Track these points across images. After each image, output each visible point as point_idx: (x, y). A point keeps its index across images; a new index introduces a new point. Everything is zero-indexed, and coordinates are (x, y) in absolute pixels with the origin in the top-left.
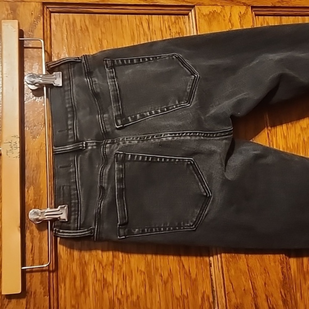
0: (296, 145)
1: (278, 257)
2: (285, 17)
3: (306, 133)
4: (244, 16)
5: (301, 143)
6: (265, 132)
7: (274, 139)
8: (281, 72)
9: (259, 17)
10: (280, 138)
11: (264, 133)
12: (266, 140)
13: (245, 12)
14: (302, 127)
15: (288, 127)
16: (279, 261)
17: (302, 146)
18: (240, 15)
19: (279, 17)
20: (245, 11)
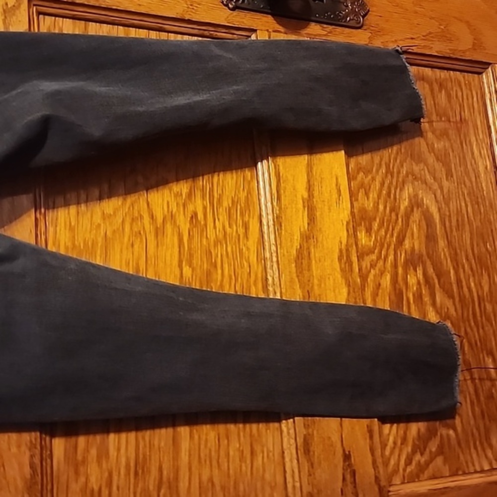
0: (90, 244)
1: (26, 437)
2: (94, 24)
3: (111, 224)
4: (13, 12)
5: (100, 240)
6: (30, 216)
7: (51, 230)
8: (47, 113)
9: (47, 17)
10: (63, 229)
11: (28, 219)
12: (31, 231)
13: (16, 5)
14: (105, 212)
15: (80, 211)
16: (26, 444)
17: (102, 246)
18: (5, 8)
19: (83, 22)
20: (15, 3)
